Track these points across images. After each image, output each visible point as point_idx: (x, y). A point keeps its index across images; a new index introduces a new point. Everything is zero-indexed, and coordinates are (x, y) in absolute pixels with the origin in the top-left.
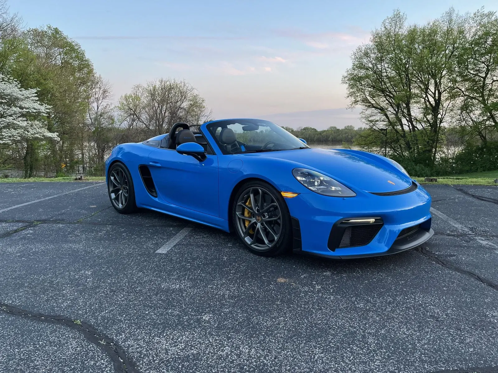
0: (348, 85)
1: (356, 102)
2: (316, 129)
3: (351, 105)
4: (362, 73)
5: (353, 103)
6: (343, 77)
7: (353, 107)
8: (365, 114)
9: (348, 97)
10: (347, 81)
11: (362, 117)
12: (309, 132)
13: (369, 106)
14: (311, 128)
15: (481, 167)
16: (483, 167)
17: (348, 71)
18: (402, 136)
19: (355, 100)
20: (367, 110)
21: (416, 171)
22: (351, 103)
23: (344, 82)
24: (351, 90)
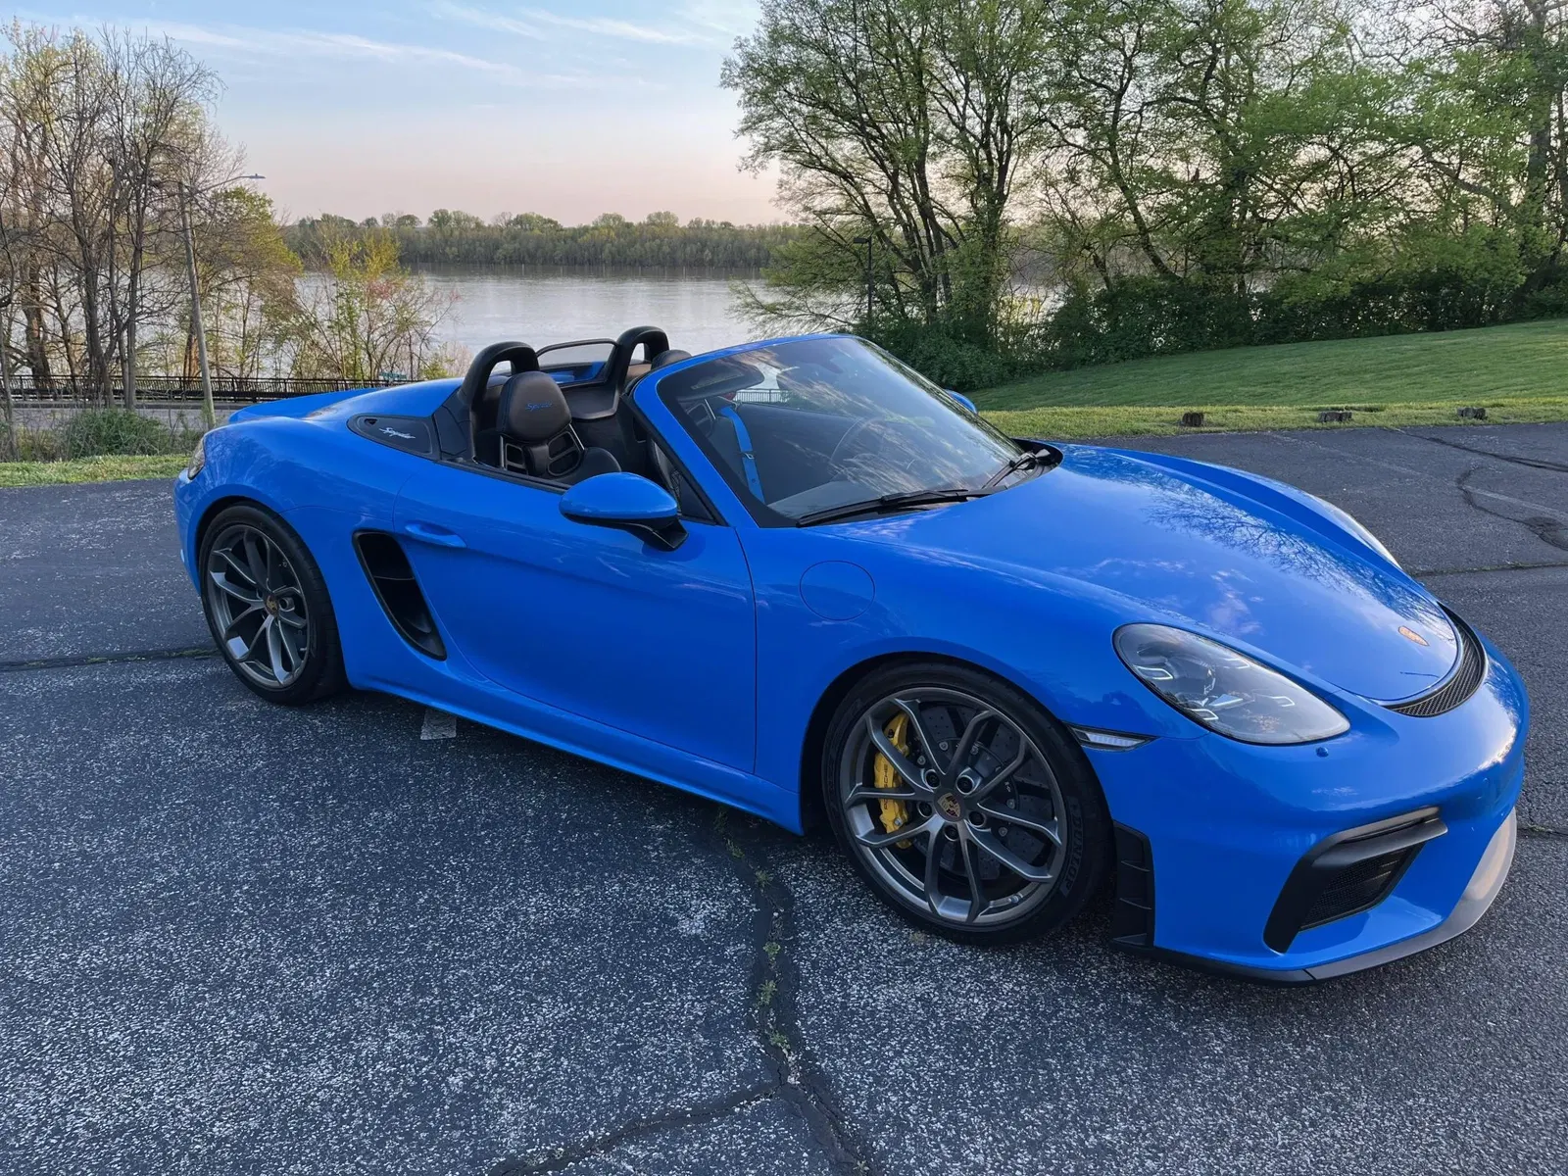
0: (741, 91)
1: (768, 148)
2: (556, 223)
3: (754, 158)
4: (787, 54)
5: (758, 152)
6: (725, 63)
7: (761, 163)
8: (790, 189)
9: (743, 131)
10: (737, 80)
11: (782, 198)
12: (537, 232)
13: (806, 165)
14: (539, 217)
15: (1116, 349)
16: (1122, 349)
17: (741, 46)
18: (907, 262)
19: (766, 144)
20: (799, 176)
21: (962, 364)
22: (751, 153)
23: (727, 82)
24: (753, 109)
